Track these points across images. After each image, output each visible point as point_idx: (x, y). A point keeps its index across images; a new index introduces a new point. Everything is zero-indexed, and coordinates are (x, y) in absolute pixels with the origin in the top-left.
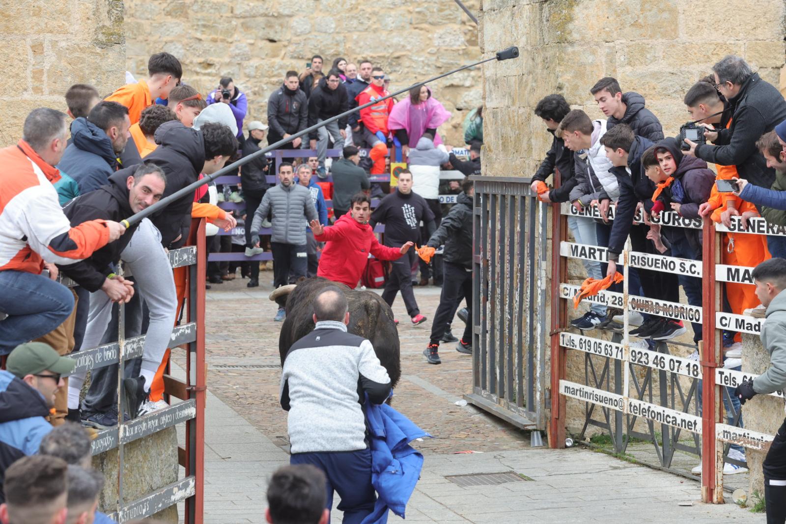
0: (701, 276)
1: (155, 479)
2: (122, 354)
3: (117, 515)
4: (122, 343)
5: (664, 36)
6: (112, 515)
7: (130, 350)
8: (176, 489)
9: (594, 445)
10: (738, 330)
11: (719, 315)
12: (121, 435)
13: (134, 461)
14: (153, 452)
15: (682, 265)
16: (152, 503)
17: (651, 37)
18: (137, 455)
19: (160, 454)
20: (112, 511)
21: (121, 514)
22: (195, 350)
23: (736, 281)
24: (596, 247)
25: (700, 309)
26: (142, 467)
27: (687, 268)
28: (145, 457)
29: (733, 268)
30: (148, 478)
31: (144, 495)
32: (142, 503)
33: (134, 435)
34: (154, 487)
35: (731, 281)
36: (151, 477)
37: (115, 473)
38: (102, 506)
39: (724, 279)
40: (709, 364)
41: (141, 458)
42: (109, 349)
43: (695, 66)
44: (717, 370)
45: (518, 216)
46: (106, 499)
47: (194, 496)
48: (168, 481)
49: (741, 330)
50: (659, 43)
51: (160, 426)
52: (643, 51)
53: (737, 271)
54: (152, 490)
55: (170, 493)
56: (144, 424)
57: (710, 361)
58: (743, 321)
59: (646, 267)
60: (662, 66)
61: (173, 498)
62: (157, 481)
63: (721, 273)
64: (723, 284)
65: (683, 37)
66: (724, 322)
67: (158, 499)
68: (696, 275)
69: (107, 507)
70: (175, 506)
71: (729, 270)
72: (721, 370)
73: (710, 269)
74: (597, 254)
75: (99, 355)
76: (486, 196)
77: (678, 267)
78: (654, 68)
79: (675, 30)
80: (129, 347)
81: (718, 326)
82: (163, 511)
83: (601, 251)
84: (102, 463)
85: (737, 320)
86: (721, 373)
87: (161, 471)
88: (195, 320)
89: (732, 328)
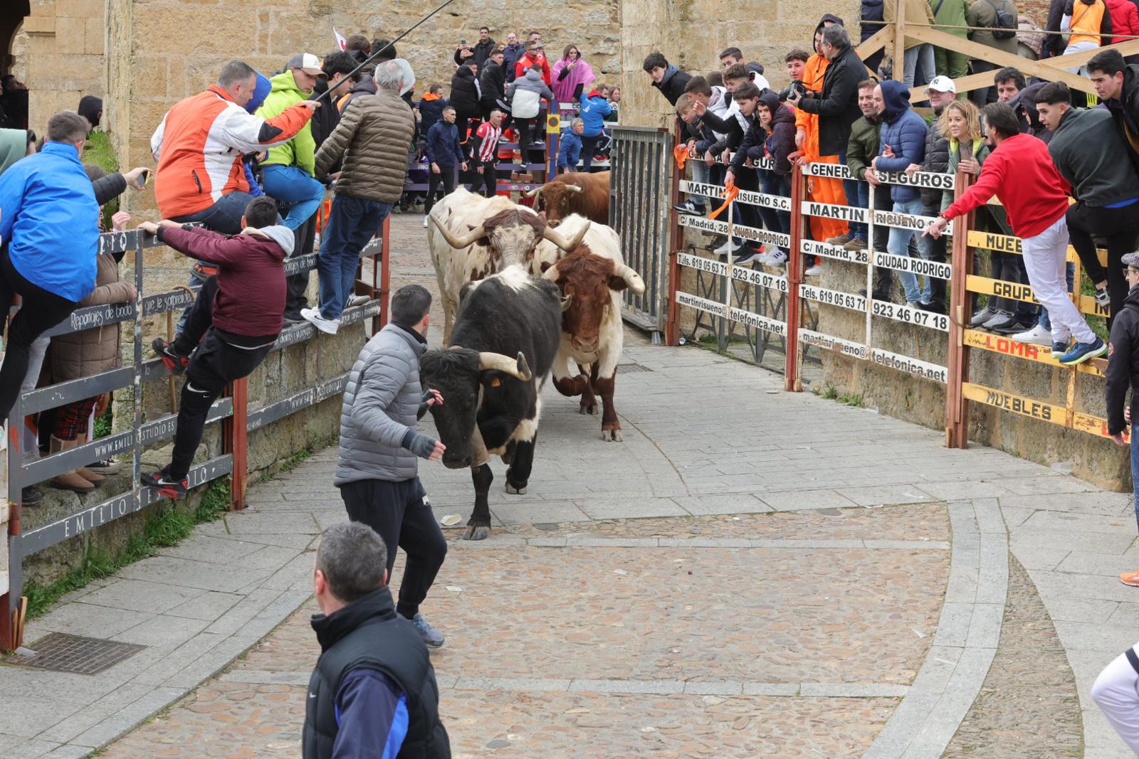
1: (347, 363)
3: (316, 390)
5: (766, 17)
6: (311, 390)
9: (702, 343)
10: (817, 254)
11: (803, 241)
13: (330, 347)
14: (346, 341)
15: (775, 201)
17: (755, 18)
18: (333, 343)
19: (351, 343)
20: (311, 387)
21: (319, 389)
22: (381, 260)
24: (708, 185)
25: (788, 236)
26: (337, 353)
27: (779, 203)
28: (339, 345)
29: (815, 204)
30: (341, 362)
31: (337, 375)
32: (336, 382)
36: (344, 361)
37: (315, 357)
38: (305, 383)
39: (808, 213)
40: (794, 281)
41: (336, 346)
43: (790, 42)
44: (801, 286)
45: (646, 158)
46: (308, 377)
49: (820, 254)
50: (762, 23)
51: (351, 320)
52: (749, 28)
53: (818, 206)
57: (795, 278)
59: (747, 202)
60: (764, 41)
63: (806, 208)
64: (807, 218)
65: (781, 19)
66: (807, 247)
69: (308, 384)
71: (812, 206)
72: (804, 286)
73: (797, 205)
74: (709, 190)
76: (621, 142)
77: (772, 203)
78: (757, 43)
79: (774, 14)
81: (803, 250)
83: (711, 188)
84: (305, 349)
86: (804, 288)
88: (381, 236)
89: (813, 252)
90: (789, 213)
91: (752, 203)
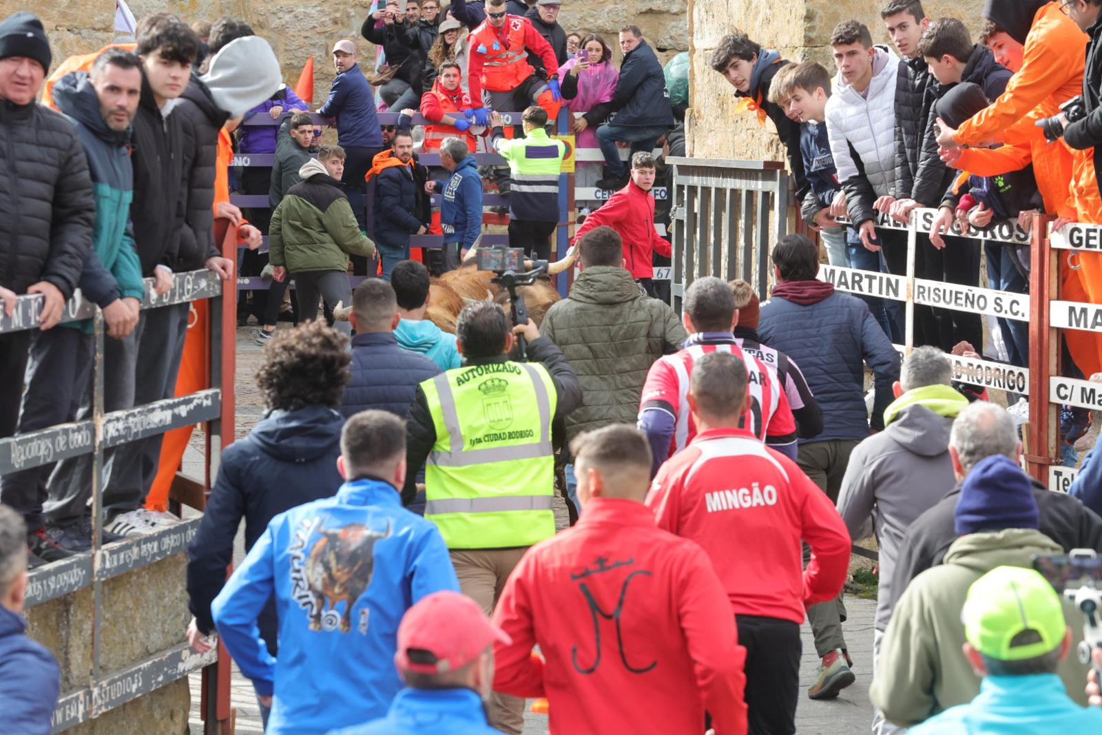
0: (1026, 319)
1: (154, 637)
2: (100, 437)
3: (90, 693)
4: (100, 420)
6: (81, 693)
7: (112, 432)
8: (186, 653)
9: (859, 586)
10: (1085, 405)
11: (1055, 381)
12: (97, 565)
13: (119, 607)
14: (151, 594)
15: (998, 301)
16: (147, 675)
18: (124, 599)
19: (161, 597)
20: (81, 687)
21: (96, 691)
22: (218, 433)
23: (1082, 328)
24: (864, 273)
25: (1026, 371)
26: (133, 618)
27: (1006, 306)
28: (137, 602)
29: (1078, 306)
30: (141, 634)
31: (134, 662)
32: (132, 675)
33: (119, 567)
34: (152, 649)
35: (1074, 327)
36: (148, 633)
37: (87, 626)
38: (67, 679)
39: (1064, 324)
40: (1040, 460)
41: (130, 603)
42: (79, 430)
44: (1052, 469)
45: (742, 223)
46: (73, 667)
47: (216, 663)
48: (174, 639)
49: (1090, 406)
51: (161, 552)
53: (1084, 311)
54: (148, 654)
55: (177, 658)
56: (135, 550)
57: (1040, 454)
58: (1093, 391)
59: (942, 305)
61: (181, 667)
62: (156, 639)
63: (1059, 314)
64: (1062, 333)
66: (1063, 392)
67: (158, 667)
68: (1019, 318)
69: (74, 681)
70: (185, 680)
71: (1072, 309)
72: (1059, 468)
73: (1042, 309)
74: (865, 283)
75: (61, 440)
76: (693, 190)
77: (991, 303)
80: (111, 427)
81: (1054, 398)
82: (165, 687)
83: (871, 278)
84: (67, 611)
85: (1083, 390)
86: (1058, 474)
87: (164, 622)
88: (219, 385)
89: (1076, 401)
90: (1027, 324)
91: (952, 306)
